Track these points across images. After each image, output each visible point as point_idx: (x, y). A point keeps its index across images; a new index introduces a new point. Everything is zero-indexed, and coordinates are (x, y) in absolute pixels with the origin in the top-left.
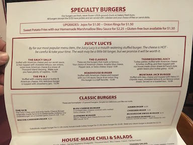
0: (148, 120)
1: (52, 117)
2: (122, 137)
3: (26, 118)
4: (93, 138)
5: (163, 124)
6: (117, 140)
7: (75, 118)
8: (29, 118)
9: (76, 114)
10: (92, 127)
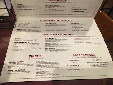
0: (81, 13)
1: (34, 9)
2: (68, 20)
3: (22, 9)
4: (54, 20)
5: (88, 16)
6: (65, 22)
7: (46, 10)
8: (24, 9)
9: (46, 8)
10: (54, 15)
